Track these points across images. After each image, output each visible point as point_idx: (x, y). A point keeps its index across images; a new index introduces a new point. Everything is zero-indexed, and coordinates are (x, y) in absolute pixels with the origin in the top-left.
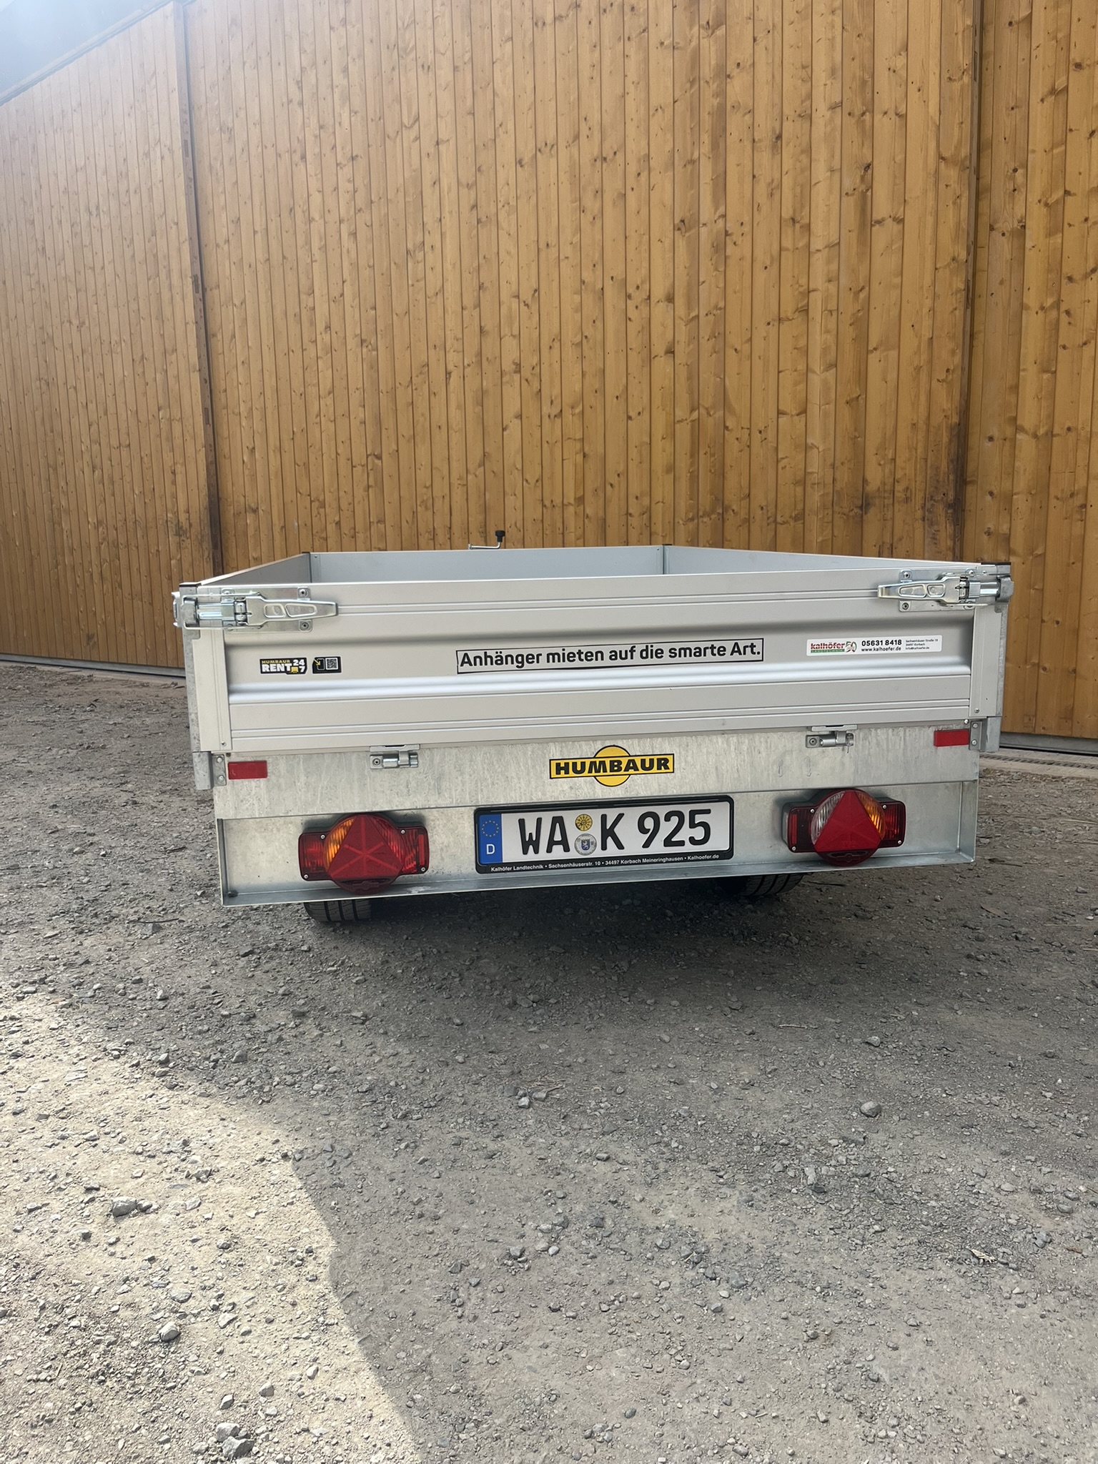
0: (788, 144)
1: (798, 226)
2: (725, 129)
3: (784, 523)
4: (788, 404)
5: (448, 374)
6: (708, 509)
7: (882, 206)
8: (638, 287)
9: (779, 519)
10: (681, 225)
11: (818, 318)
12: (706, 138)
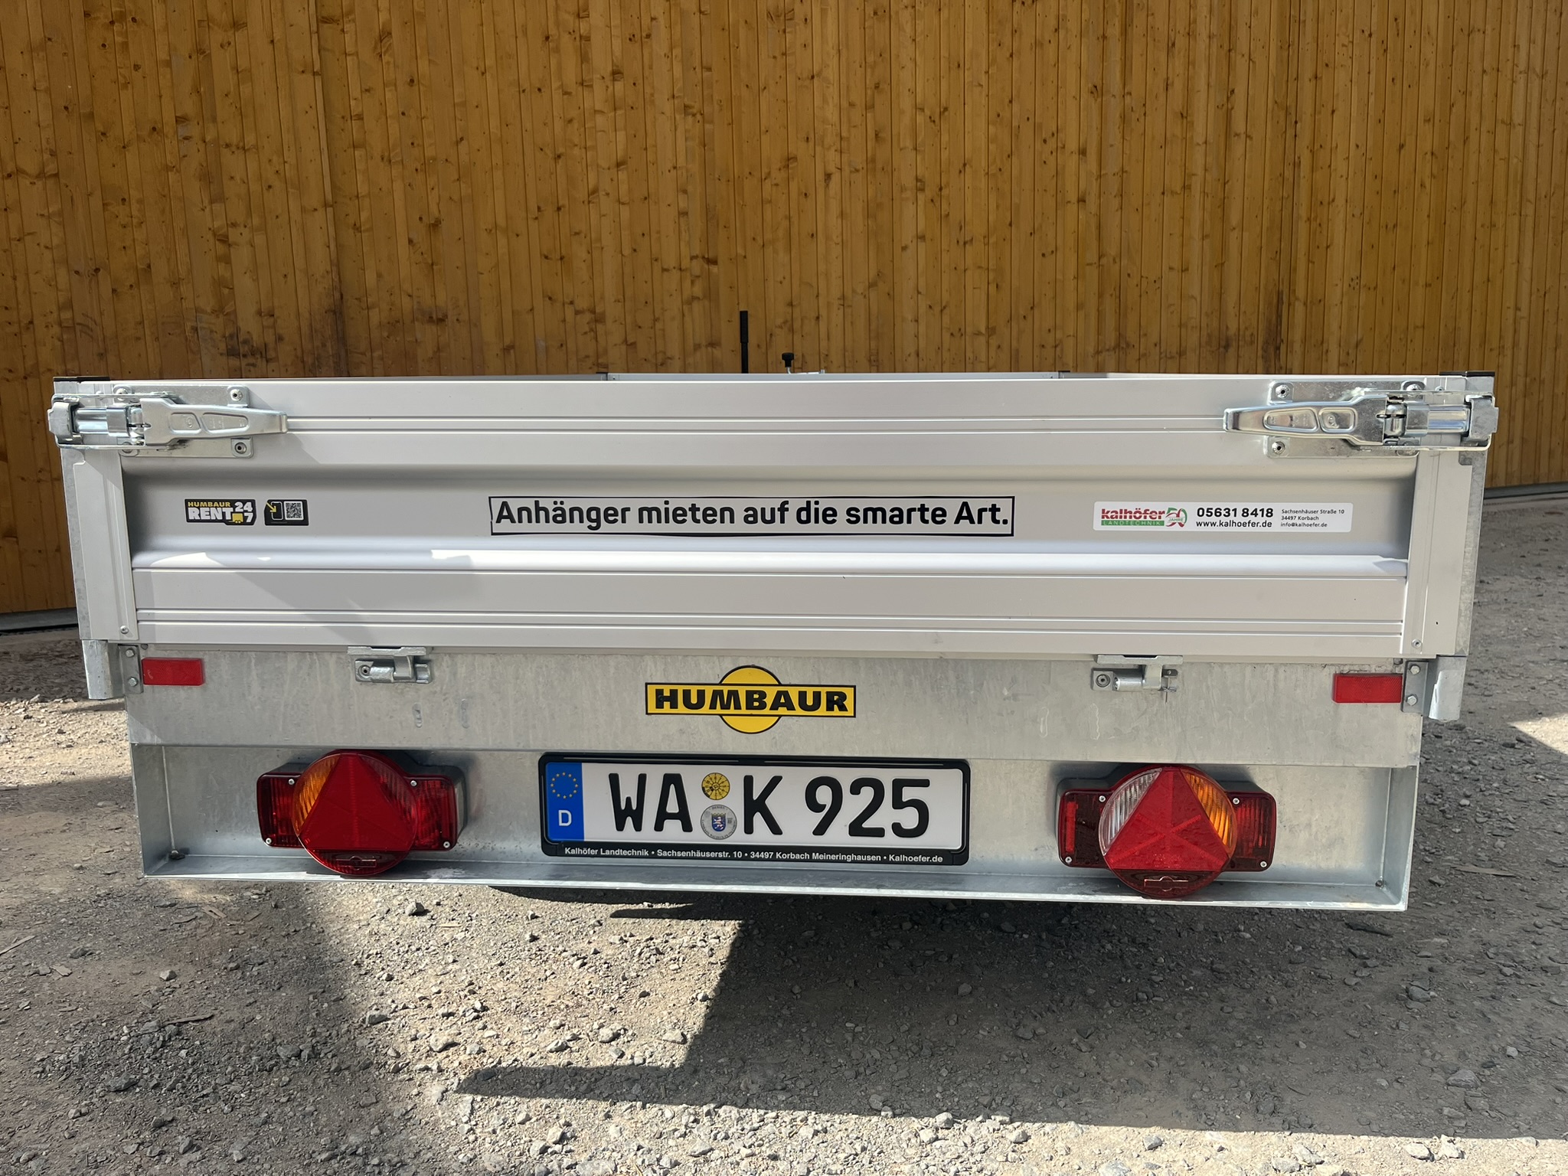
0: (1179, 53)
1: (1185, 120)
2: (1132, 22)
3: (1172, 358)
4: (1176, 265)
5: (828, 176)
6: (1113, 344)
7: (1239, 125)
8: (1053, 134)
9: (1168, 356)
10: (1094, 90)
11: (1197, 197)
12: (1117, 22)
